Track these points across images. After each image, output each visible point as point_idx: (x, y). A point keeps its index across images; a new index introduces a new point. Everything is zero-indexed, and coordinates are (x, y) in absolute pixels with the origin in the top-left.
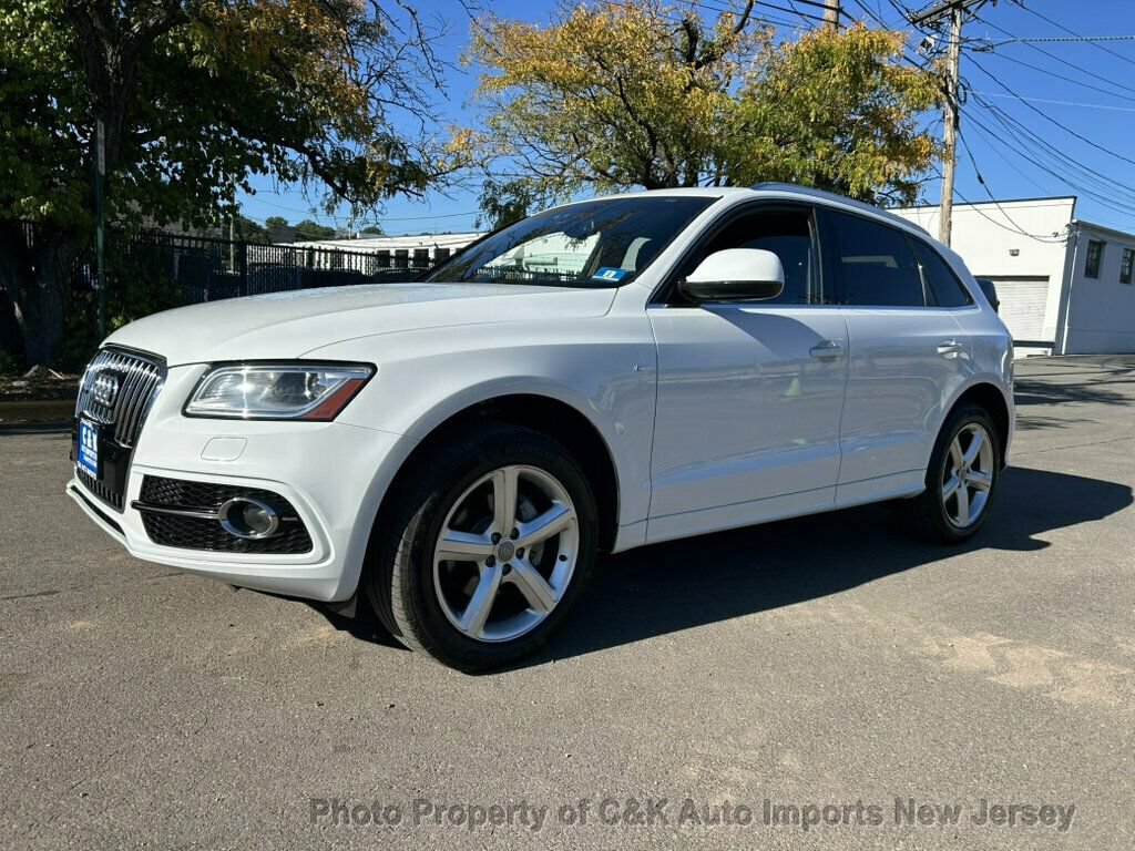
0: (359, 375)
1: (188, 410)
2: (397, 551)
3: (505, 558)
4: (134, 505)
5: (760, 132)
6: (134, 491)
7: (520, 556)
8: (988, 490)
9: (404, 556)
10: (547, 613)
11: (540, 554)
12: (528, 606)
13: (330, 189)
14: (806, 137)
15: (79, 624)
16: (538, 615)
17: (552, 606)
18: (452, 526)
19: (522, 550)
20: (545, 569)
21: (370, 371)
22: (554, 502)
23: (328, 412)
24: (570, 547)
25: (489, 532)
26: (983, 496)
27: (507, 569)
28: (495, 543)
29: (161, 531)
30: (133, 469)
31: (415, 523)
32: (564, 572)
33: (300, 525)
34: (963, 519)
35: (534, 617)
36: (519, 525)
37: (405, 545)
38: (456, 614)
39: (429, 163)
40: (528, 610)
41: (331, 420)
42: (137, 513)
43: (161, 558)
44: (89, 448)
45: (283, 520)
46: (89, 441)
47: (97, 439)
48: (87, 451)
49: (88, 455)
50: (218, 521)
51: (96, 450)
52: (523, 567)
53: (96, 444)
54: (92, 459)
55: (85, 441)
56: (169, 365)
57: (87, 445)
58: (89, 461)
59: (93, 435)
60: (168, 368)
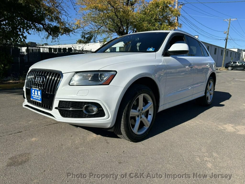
0: (113, 75)
1: (70, 84)
2: (122, 115)
3: (140, 115)
4: (56, 108)
5: (144, 21)
6: (56, 104)
7: (143, 115)
8: (213, 95)
9: (124, 116)
10: (148, 127)
11: (146, 114)
13: (47, 33)
14: (153, 22)
15: (34, 139)
16: (146, 127)
17: (149, 125)
18: (132, 109)
19: (143, 113)
20: (147, 117)
21: (115, 73)
22: (148, 102)
23: (108, 83)
24: (151, 112)
25: (138, 110)
26: (212, 95)
27: (141, 117)
28: (139, 112)
29: (64, 114)
30: (55, 99)
31: (126, 108)
32: (150, 117)
33: (103, 110)
34: (209, 101)
35: (146, 128)
36: (143, 108)
37: (124, 113)
38: (132, 128)
39: (71, 28)
40: (144, 127)
41: (109, 85)
42: (58, 110)
43: (64, 121)
44: (36, 95)
45: (99, 109)
46: (36, 93)
47: (40, 92)
48: (35, 96)
49: (36, 97)
50: (82, 111)
51: (40, 95)
52: (143, 117)
53: (40, 94)
54: (38, 98)
55: (33, 93)
56: (63, 73)
57: (35, 94)
58: (37, 98)
59: (38, 91)
60: (63, 74)
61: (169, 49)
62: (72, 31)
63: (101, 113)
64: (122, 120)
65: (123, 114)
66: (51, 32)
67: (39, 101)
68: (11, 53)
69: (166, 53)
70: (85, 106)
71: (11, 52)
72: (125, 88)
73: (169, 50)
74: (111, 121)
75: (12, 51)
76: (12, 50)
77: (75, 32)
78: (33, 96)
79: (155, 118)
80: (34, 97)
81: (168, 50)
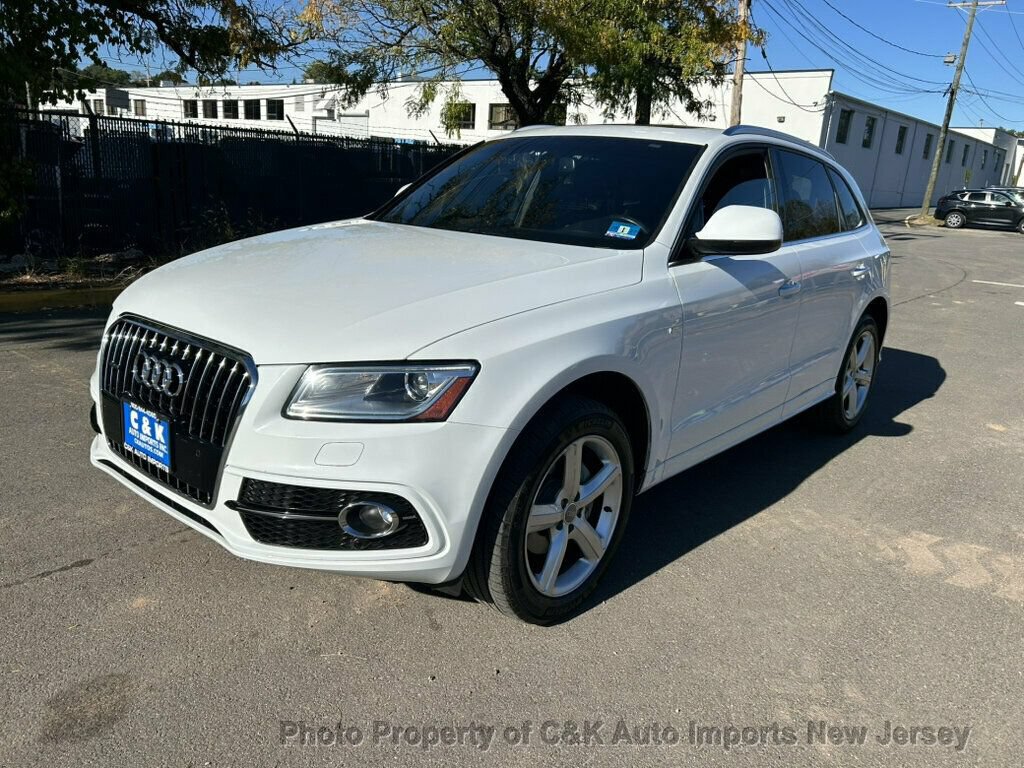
0: (464, 376)
1: (290, 413)
2: (497, 532)
3: (569, 518)
4: (230, 504)
5: (600, 14)
6: (229, 487)
7: (579, 515)
8: (868, 385)
9: (504, 537)
10: (598, 560)
11: (590, 509)
12: (583, 556)
13: (178, 58)
14: (642, 20)
16: (589, 565)
17: (601, 554)
18: (537, 503)
19: (581, 509)
20: (593, 520)
21: (474, 369)
22: (604, 462)
23: (440, 413)
24: (614, 500)
25: (559, 500)
26: (865, 390)
27: (571, 528)
28: (564, 507)
29: (262, 529)
30: (226, 470)
31: (512, 508)
32: (607, 523)
33: (418, 521)
34: (852, 413)
35: (587, 566)
36: (581, 489)
37: (505, 527)
38: (534, 573)
39: (280, 34)
40: (582, 559)
41: (444, 419)
42: (236, 514)
44: (147, 435)
45: (404, 518)
46: (146, 428)
47: (164, 430)
48: (143, 438)
49: (147, 443)
50: (336, 523)
51: (163, 441)
52: (581, 523)
53: (164, 434)
54: (154, 448)
55: (136, 425)
56: (256, 363)
57: (140, 430)
58: (150, 449)
59: (156, 425)
60: (258, 366)
61: (700, 229)
62: (285, 49)
63: (411, 531)
64: (496, 551)
65: (501, 531)
66: (192, 52)
67: (160, 465)
68: (24, 146)
69: (686, 251)
70: (350, 505)
71: (24, 142)
72: (510, 430)
73: (701, 235)
74: (451, 562)
75: (27, 138)
76: (28, 133)
77: (297, 54)
78: (134, 437)
79: (626, 520)
80: (139, 439)
81: (697, 234)
